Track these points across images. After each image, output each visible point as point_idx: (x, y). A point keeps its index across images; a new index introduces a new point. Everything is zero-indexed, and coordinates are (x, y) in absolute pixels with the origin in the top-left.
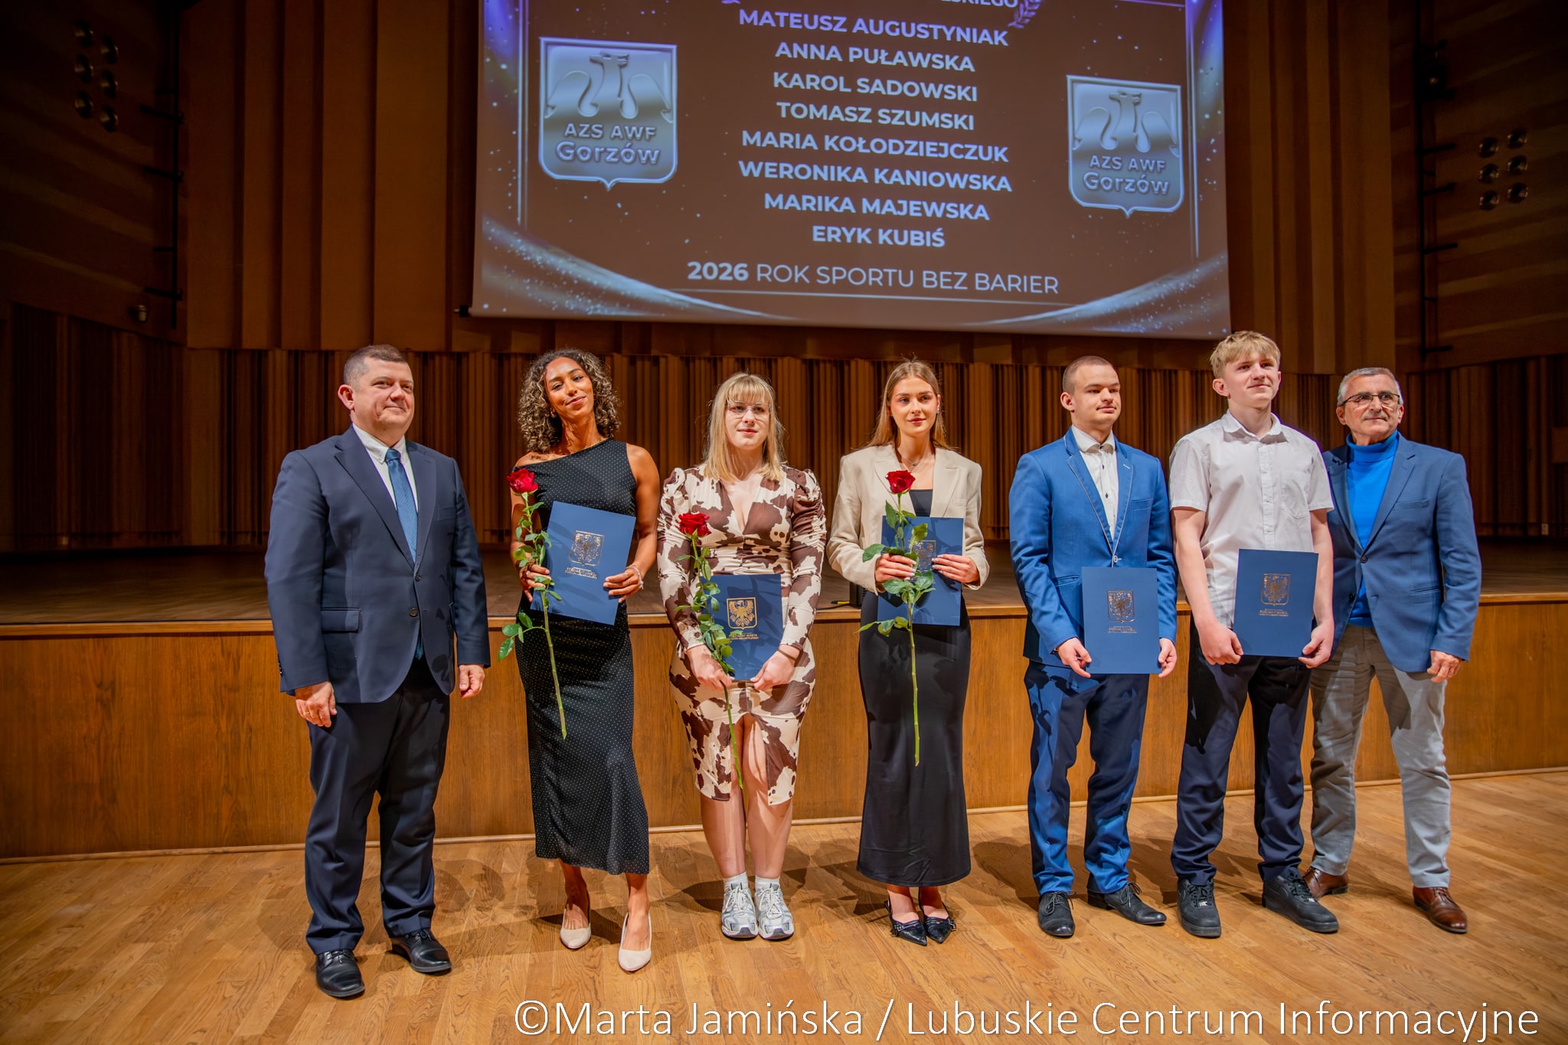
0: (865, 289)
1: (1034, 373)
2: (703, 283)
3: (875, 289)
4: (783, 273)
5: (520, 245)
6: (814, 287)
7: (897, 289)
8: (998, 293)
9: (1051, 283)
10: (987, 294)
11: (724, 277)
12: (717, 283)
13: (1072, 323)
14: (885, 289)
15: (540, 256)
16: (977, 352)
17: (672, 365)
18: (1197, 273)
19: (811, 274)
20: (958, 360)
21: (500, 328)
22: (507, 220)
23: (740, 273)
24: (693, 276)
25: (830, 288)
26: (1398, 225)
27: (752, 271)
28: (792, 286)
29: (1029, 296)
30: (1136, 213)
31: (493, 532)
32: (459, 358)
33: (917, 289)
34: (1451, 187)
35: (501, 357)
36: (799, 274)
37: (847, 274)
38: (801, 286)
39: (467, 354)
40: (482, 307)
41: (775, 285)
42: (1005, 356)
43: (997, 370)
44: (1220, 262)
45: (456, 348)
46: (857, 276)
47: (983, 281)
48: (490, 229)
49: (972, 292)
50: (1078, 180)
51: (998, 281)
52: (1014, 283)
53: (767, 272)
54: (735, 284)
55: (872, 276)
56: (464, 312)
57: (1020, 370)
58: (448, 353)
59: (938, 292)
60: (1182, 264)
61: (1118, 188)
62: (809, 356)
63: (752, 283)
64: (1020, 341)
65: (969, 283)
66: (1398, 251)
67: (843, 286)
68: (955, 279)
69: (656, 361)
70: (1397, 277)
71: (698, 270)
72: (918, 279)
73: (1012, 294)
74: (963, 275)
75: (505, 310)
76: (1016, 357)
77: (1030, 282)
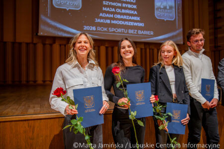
0: (118, 33)
1: (148, 50)
2: (87, 30)
3: (120, 33)
4: (102, 29)
5: (49, 21)
6: (108, 32)
7: (124, 33)
8: (142, 34)
9: (152, 33)
10: (140, 35)
11: (91, 29)
12: (89, 30)
13: (156, 40)
14: (122, 33)
15: (53, 23)
18: (177, 32)
19: (108, 29)
21: (44, 38)
22: (46, 15)
23: (94, 28)
24: (85, 29)
25: (111, 32)
26: (210, 24)
27: (96, 28)
28: (104, 32)
29: (148, 35)
30: (167, 20)
31: (43, 81)
32: (35, 44)
33: (128, 33)
34: (220, 17)
35: (44, 44)
36: (105, 29)
37: (115, 30)
38: (106, 32)
39: (37, 44)
40: (41, 33)
41: (101, 31)
42: (143, 47)
43: (141, 49)
44: (181, 30)
45: (34, 42)
46: (116, 30)
47: (140, 32)
48: (42, 17)
49: (138, 34)
50: (157, 13)
51: (142, 32)
52: (145, 32)
53: (99, 29)
54: (93, 31)
55: (119, 30)
56: (37, 35)
57: (146, 49)
58: (32, 43)
59: (131, 34)
60: (175, 30)
61: (164, 15)
62: (106, 46)
63: (96, 31)
64: (146, 44)
65: (137, 32)
66: (210, 29)
67: (114, 32)
72: (128, 31)
73: (145, 35)
74: (136, 31)
75: (46, 34)
76: (145, 47)
77: (148, 33)
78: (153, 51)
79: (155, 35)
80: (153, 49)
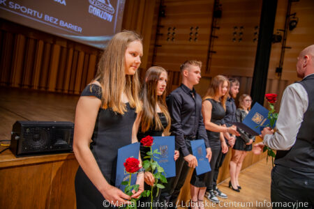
0: (26, 14)
1: (71, 51)
3: (29, 15)
6: (8, 7)
7: (36, 17)
8: (66, 28)
9: (80, 30)
10: (62, 27)
13: (83, 41)
14: (32, 16)
16: (57, 42)
19: (7, 3)
20: (52, 42)
25: (13, 10)
26: (151, 39)
29: (73, 31)
33: (43, 19)
34: (162, 35)
37: (20, 8)
42: (65, 45)
43: (62, 48)
46: (24, 9)
47: (62, 23)
49: (58, 25)
51: (66, 25)
52: (70, 26)
55: (29, 11)
57: (68, 49)
59: (49, 22)
64: (70, 42)
65: (58, 22)
66: (151, 44)
68: (54, 20)
70: (150, 49)
72: (43, 17)
73: (69, 29)
74: (57, 20)
76: (67, 46)
77: (75, 28)
78: (79, 54)
79: (84, 34)
80: (79, 52)
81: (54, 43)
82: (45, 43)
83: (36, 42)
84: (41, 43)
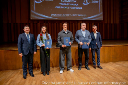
2: (52, 16)
3: (69, 16)
5: (35, 13)
7: (71, 16)
8: (81, 16)
9: (86, 15)
11: (54, 15)
15: (37, 14)
17: (50, 24)
19: (63, 15)
22: (33, 10)
23: (56, 15)
25: (64, 16)
33: (73, 16)
36: (61, 15)
37: (66, 15)
38: (62, 16)
40: (31, 19)
45: (29, 23)
47: (79, 15)
48: (32, 11)
49: (78, 16)
51: (81, 15)
52: (82, 15)
53: (58, 15)
59: (75, 16)
64: (83, 21)
65: (78, 15)
67: (66, 16)
69: (48, 23)
71: (52, 15)
72: (73, 15)
73: (82, 16)
75: (33, 19)
77: (84, 15)
81: (78, 23)
82: (75, 24)
83: (72, 24)
84: (74, 24)
